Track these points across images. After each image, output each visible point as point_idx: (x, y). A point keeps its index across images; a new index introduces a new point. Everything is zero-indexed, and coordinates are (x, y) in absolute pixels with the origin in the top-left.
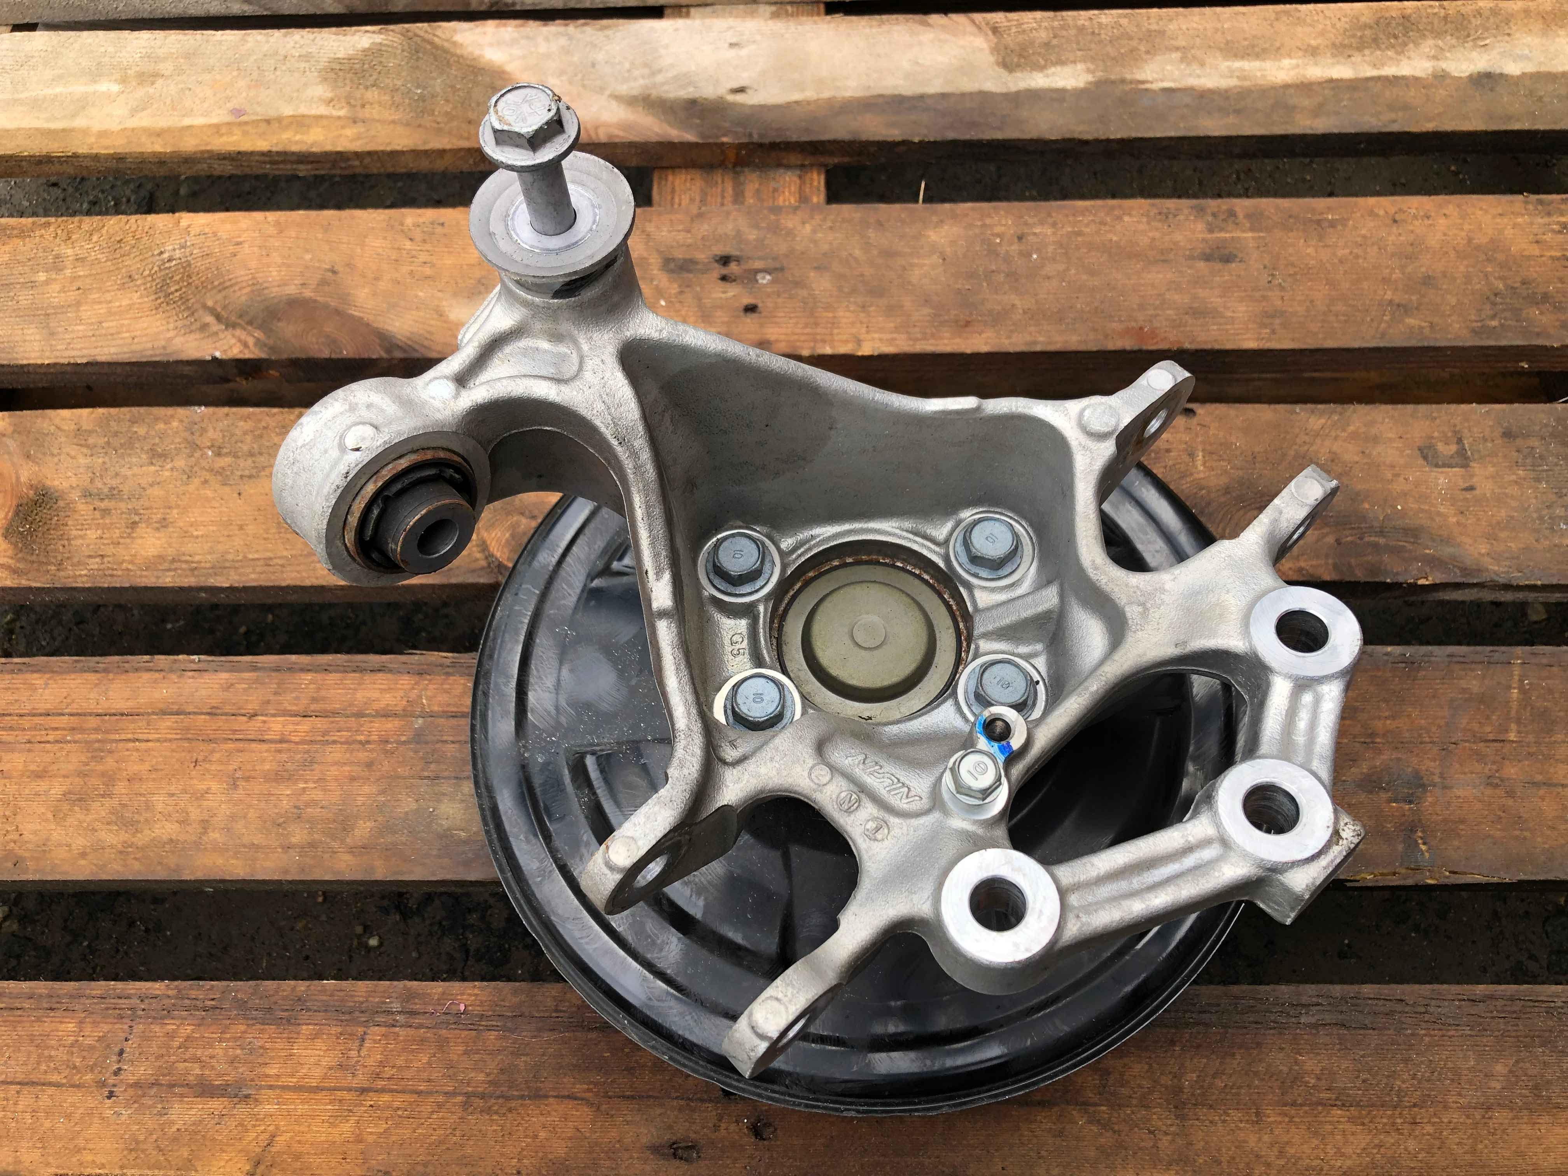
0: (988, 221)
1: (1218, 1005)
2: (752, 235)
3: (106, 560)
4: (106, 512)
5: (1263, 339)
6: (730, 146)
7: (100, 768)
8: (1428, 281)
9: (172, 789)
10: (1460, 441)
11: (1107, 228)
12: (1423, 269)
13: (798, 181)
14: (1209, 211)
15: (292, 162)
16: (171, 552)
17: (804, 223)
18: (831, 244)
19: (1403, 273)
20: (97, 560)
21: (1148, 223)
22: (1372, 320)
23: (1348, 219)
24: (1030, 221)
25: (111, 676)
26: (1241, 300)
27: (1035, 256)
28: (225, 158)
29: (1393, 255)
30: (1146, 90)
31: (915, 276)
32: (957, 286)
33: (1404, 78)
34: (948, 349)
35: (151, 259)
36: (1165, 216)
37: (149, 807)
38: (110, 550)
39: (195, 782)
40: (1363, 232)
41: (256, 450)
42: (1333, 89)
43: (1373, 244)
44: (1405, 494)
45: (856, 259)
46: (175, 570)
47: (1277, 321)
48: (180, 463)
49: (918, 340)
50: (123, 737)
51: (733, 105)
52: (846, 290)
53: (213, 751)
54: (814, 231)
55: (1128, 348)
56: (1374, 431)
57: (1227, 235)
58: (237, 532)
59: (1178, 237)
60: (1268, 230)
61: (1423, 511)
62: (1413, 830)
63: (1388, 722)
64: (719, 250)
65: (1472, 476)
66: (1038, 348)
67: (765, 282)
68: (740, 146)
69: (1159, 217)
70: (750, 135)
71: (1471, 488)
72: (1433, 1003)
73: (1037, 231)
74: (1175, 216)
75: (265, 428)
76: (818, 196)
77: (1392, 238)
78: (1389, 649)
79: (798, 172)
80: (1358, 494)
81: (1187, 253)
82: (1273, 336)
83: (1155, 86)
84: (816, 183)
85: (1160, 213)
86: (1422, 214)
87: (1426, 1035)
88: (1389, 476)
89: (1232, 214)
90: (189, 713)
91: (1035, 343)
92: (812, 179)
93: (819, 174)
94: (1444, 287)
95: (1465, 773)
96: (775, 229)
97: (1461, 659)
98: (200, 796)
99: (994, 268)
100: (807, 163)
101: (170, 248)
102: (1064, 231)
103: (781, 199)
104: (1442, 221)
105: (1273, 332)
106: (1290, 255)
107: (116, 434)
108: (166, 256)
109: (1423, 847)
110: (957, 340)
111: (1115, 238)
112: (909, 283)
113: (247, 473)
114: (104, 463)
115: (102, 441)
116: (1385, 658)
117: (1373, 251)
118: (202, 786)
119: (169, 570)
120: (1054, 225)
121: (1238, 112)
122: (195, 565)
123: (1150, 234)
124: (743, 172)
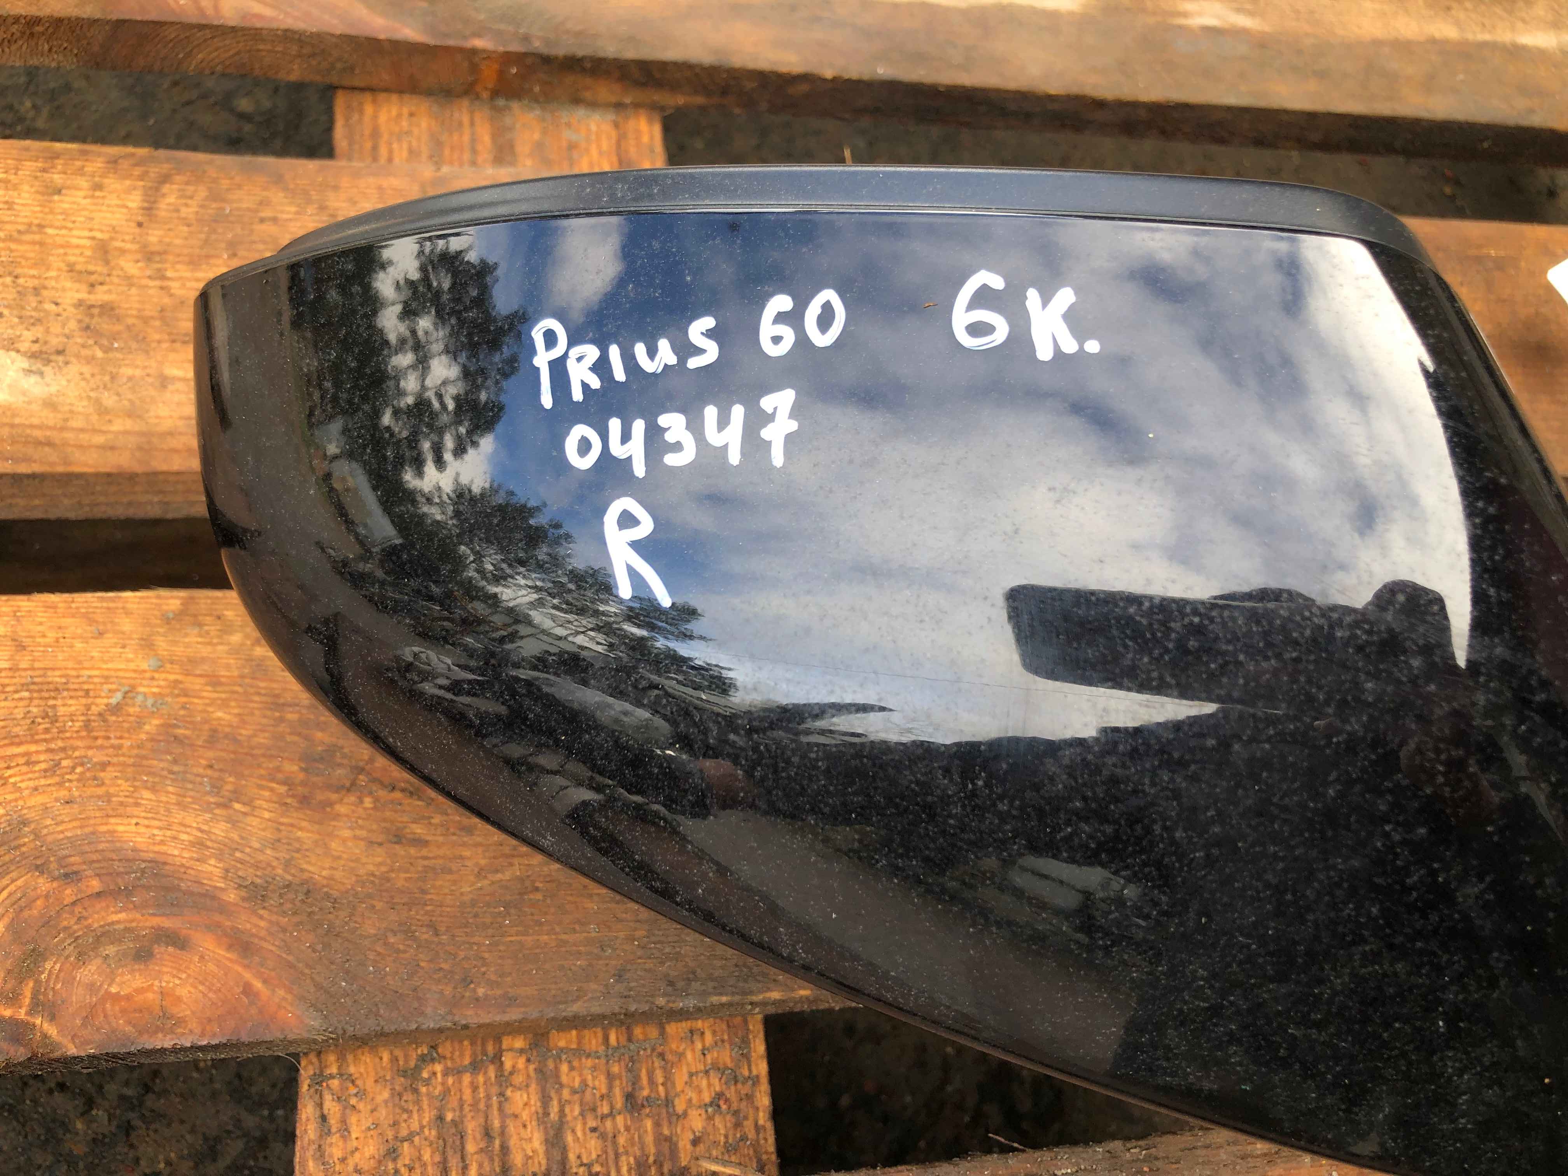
6: (488, 56)
13: (614, 134)
68: (508, 58)
70: (527, 39)
79: (610, 116)
84: (646, 139)
92: (638, 132)
93: (650, 122)
100: (628, 100)
124: (509, 108)
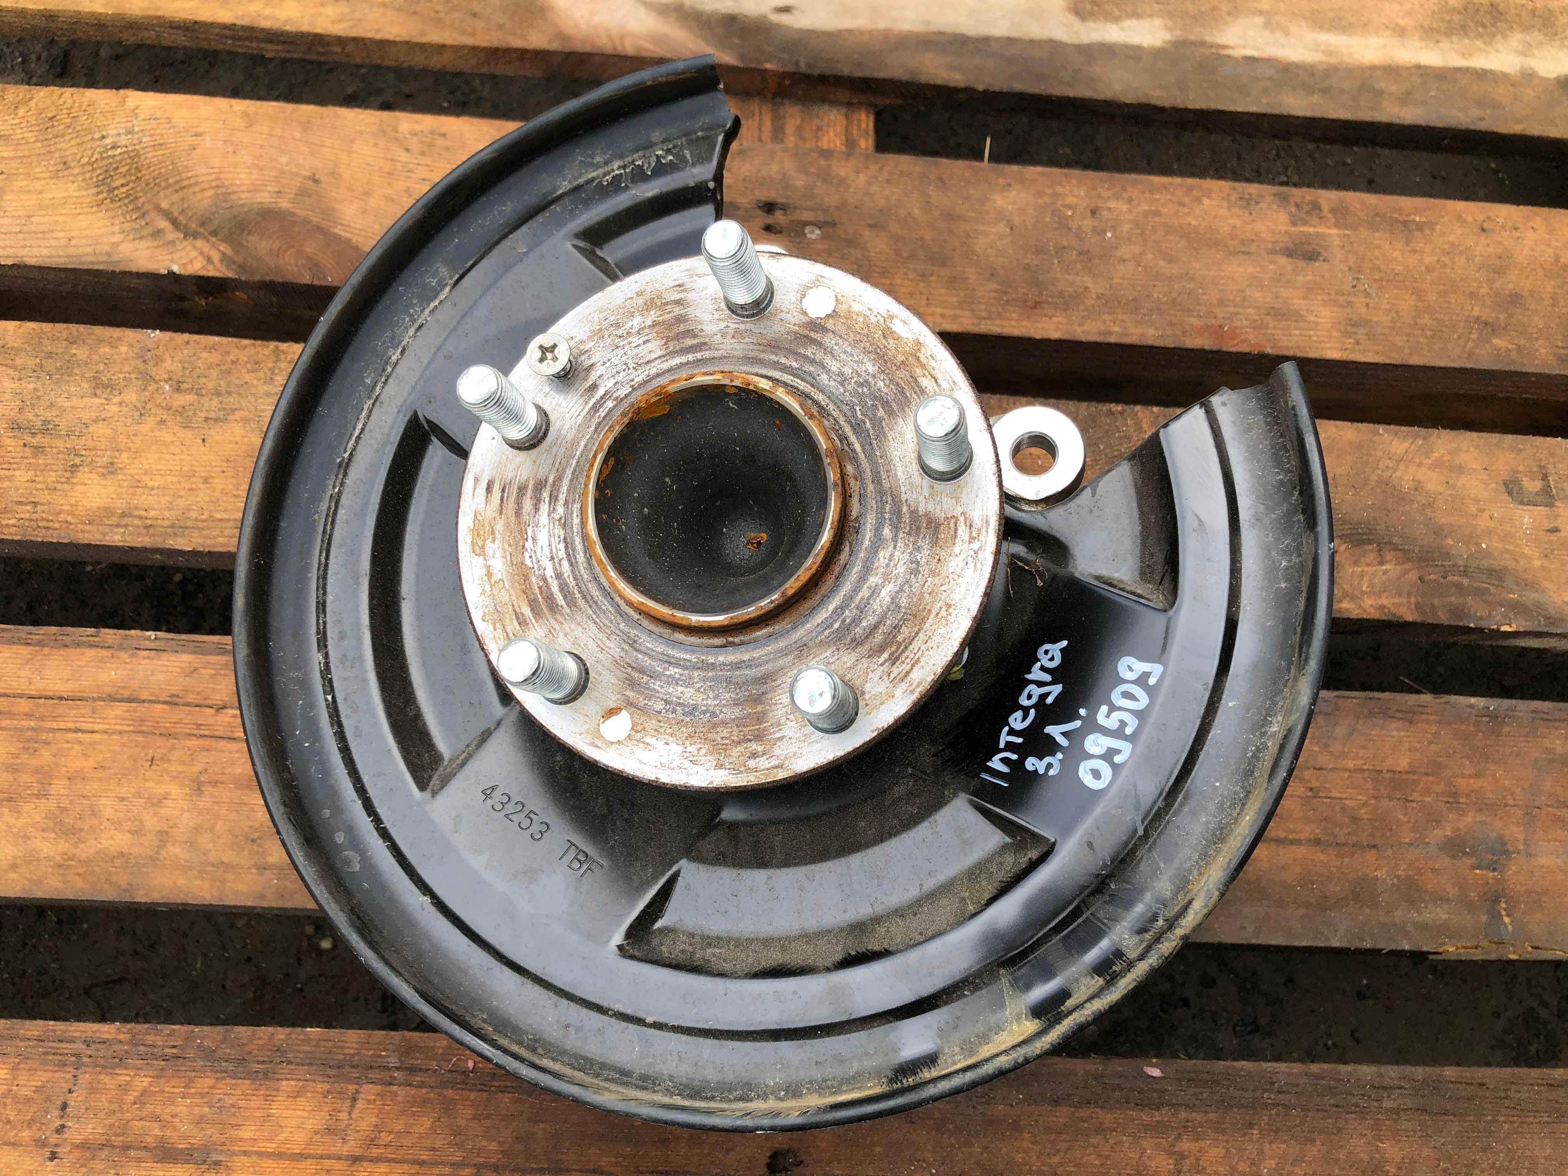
0: (1059, 189)
1: (1297, 1085)
2: (800, 181)
3: (39, 508)
4: (38, 450)
5: (1346, 349)
6: (773, 73)
7: (34, 762)
8: (1515, 299)
9: (123, 791)
10: (1545, 477)
11: (1186, 210)
12: (1511, 286)
13: (844, 121)
14: (1292, 201)
15: (259, 40)
16: (120, 504)
17: (858, 173)
18: (887, 198)
19: (1491, 289)
20: (29, 508)
21: (1229, 209)
22: (1459, 337)
23: (1436, 224)
24: (1105, 194)
25: (46, 650)
26: (1325, 304)
27: (1109, 235)
28: (178, 27)
29: (1481, 267)
30: (1229, 56)
31: (980, 244)
32: (1026, 261)
33: (1492, 72)
34: (1016, 332)
35: (89, 145)
36: (1247, 202)
37: (94, 812)
38: (43, 497)
39: (150, 784)
40: (1452, 238)
41: (223, 389)
42: (1421, 75)
43: (1461, 253)
44: (1489, 532)
45: (915, 219)
46: (126, 526)
47: (1362, 331)
48: (131, 396)
49: (981, 318)
50: (62, 725)
51: (778, 26)
52: (905, 255)
53: (172, 749)
54: (869, 183)
55: (1207, 347)
56: (1458, 461)
57: (1311, 230)
58: (201, 485)
59: (1259, 226)
60: (1354, 227)
61: (1508, 551)
62: (1496, 901)
63: (1472, 781)
64: (765, 194)
65: (1556, 517)
66: (1112, 339)
67: (814, 237)
68: (784, 75)
69: (1239, 203)
70: (797, 63)
71: (1555, 530)
72: (1514, 1087)
73: (1112, 206)
74: (1257, 203)
75: (233, 362)
76: (867, 140)
77: (1480, 248)
78: (1473, 700)
79: (844, 110)
80: (1441, 528)
81: (1270, 246)
82: (1357, 347)
83: (1238, 53)
84: (864, 126)
85: (1241, 198)
86: (1510, 224)
87: (1505, 1122)
88: (1473, 510)
89: (1316, 206)
90: (144, 701)
91: (1110, 333)
92: (859, 121)
93: (868, 116)
94: (1533, 307)
95: (1549, 841)
96: (826, 177)
97: (1546, 716)
98: (157, 802)
99: (1066, 244)
100: (855, 101)
101: (114, 132)
102: (1140, 209)
103: (825, 139)
104: (1530, 235)
105: (1358, 343)
106: (1377, 258)
107: (50, 355)
108: (108, 141)
109: (1507, 920)
110: (1025, 323)
111: (1193, 223)
112: (974, 252)
113: (212, 415)
114: (36, 389)
115: (32, 362)
116: (1469, 710)
117: (1461, 261)
118: (159, 790)
119: (118, 526)
120: (1130, 200)
121: (1325, 91)
122: (149, 522)
123: (1231, 221)
124: (783, 104)
